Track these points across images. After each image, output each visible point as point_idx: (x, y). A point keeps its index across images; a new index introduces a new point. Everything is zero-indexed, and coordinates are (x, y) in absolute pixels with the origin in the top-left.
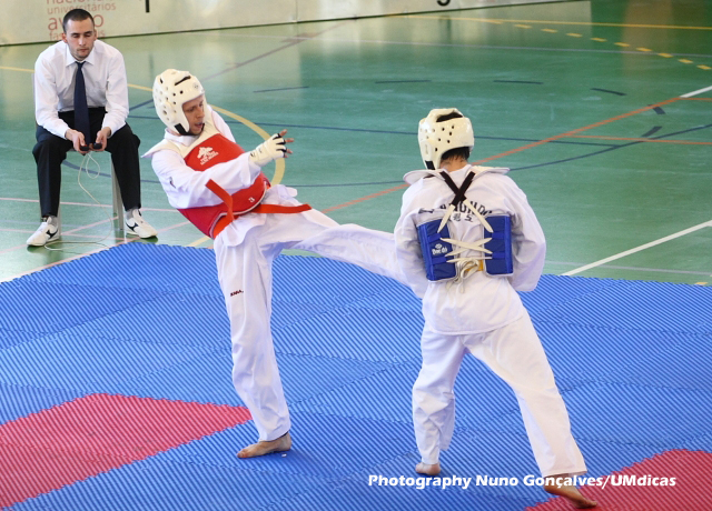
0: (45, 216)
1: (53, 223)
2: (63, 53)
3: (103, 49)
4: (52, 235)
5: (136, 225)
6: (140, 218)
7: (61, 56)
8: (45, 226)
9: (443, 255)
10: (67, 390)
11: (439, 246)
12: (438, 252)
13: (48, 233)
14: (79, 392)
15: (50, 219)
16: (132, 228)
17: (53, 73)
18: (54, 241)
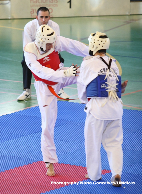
0: (25, 88)
1: (28, 91)
2: (36, 24)
3: (51, 23)
4: (27, 96)
5: (61, 94)
6: (63, 91)
7: (35, 25)
8: (25, 92)
9: (105, 88)
10: (30, 159)
11: (104, 85)
12: (103, 87)
13: (26, 95)
14: (35, 160)
15: (27, 90)
16: (59, 95)
17: (31, 32)
18: (28, 99)
